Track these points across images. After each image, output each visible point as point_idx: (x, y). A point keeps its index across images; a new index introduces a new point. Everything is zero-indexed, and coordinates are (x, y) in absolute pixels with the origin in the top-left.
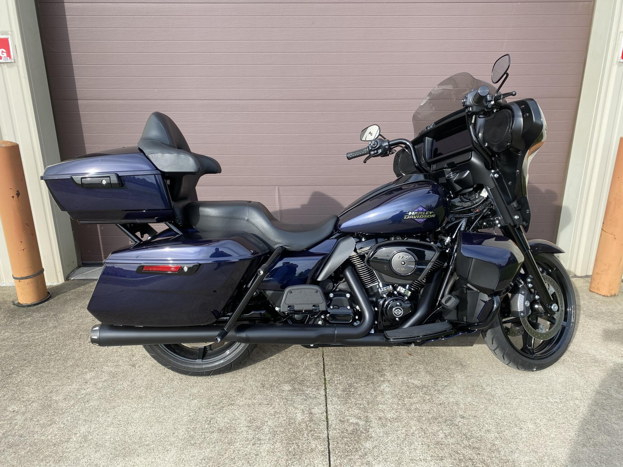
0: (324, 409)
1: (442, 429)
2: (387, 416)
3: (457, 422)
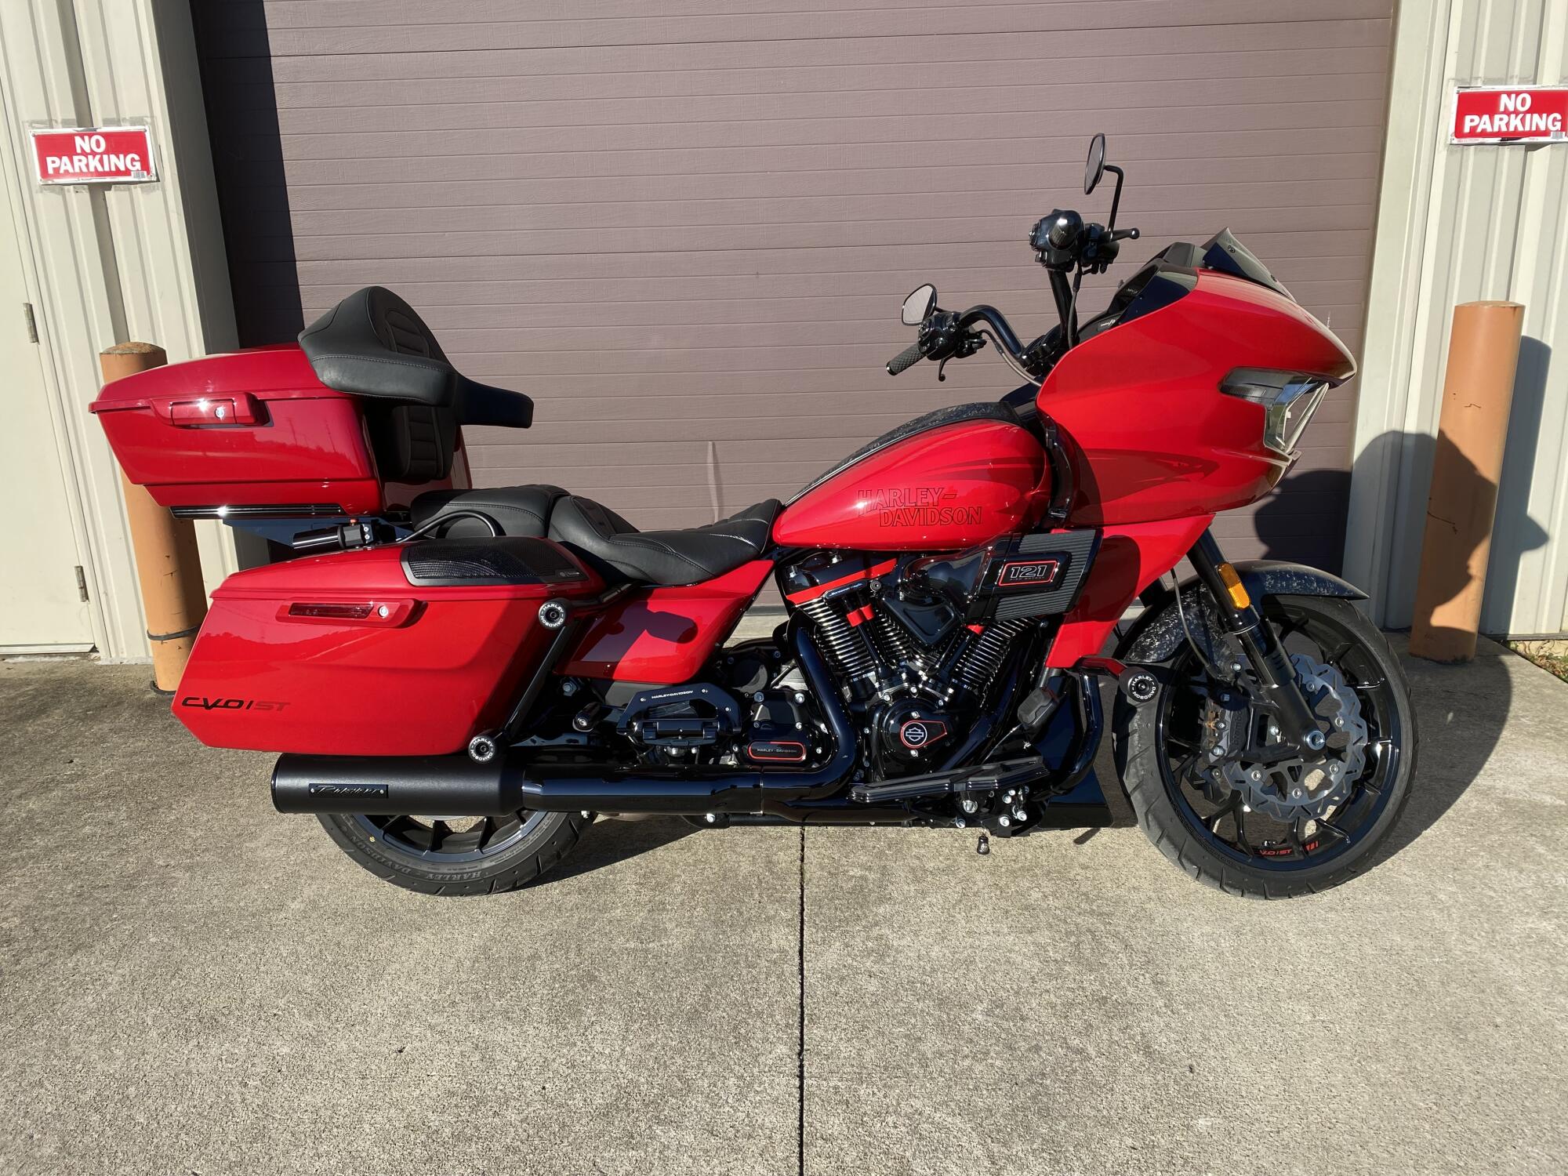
0: (798, 854)
1: (1039, 886)
2: (927, 866)
3: (1071, 876)
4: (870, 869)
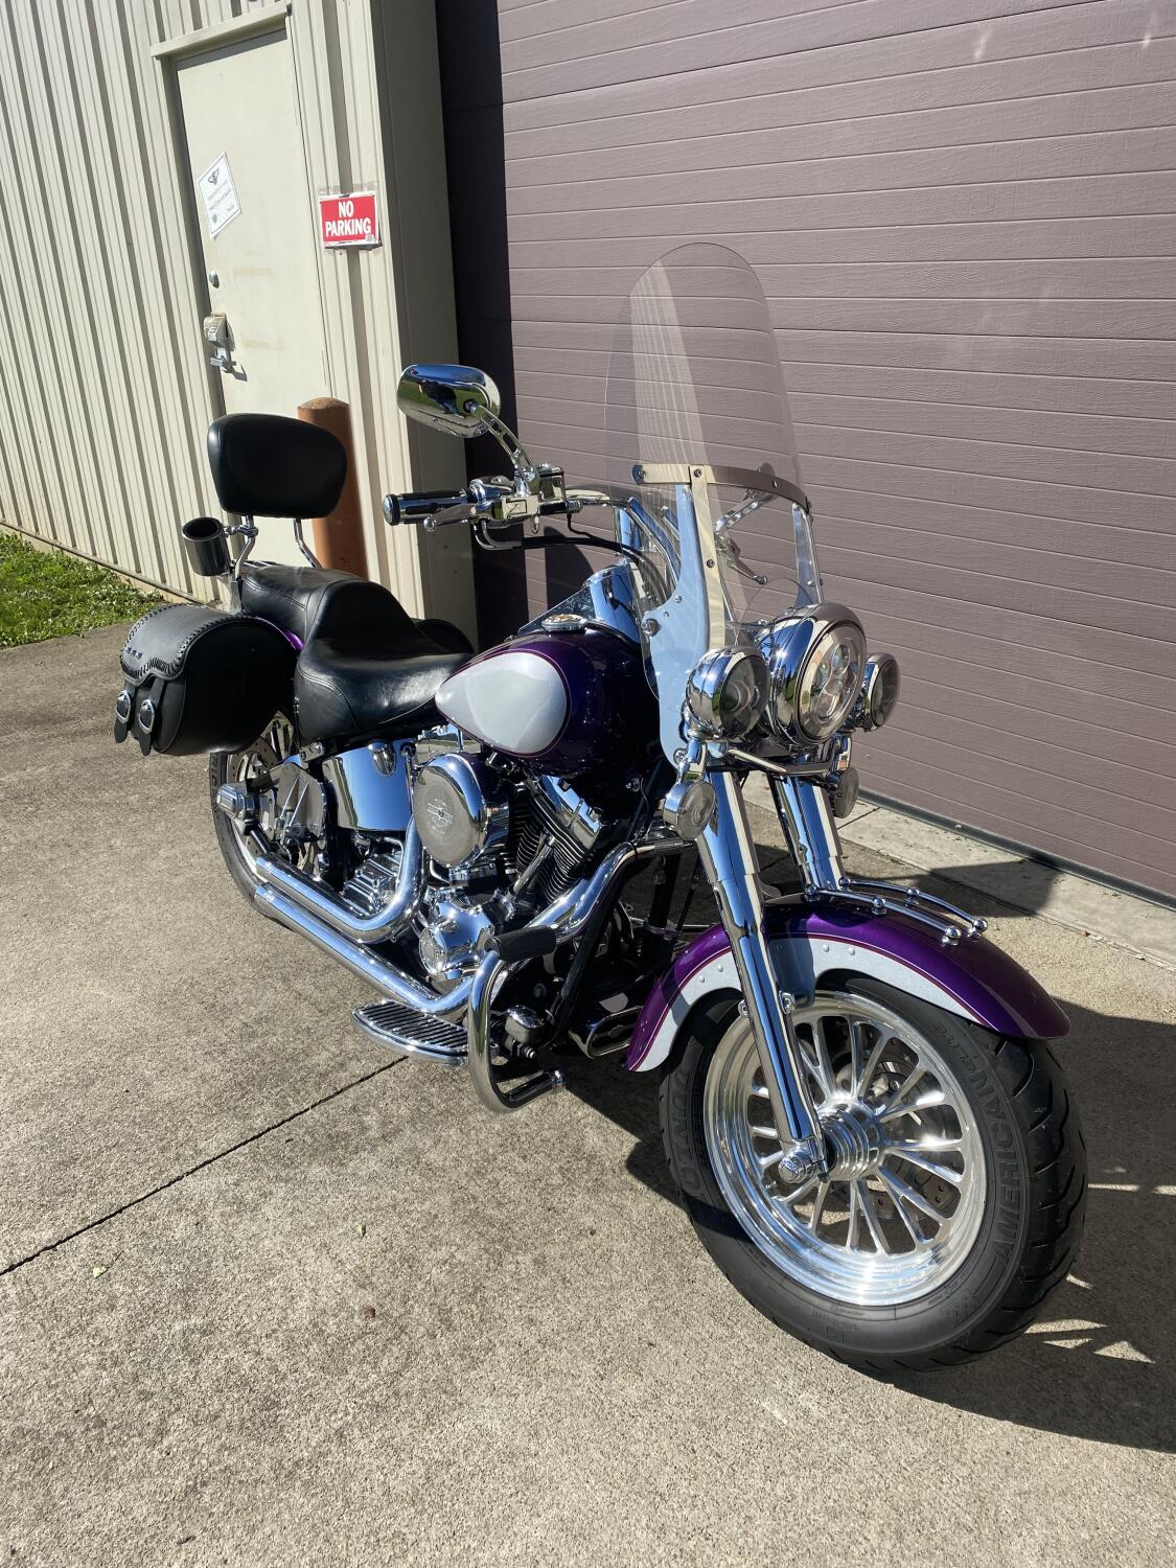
0: (371, 1072)
1: (462, 1247)
2: (427, 1155)
3: (509, 1260)
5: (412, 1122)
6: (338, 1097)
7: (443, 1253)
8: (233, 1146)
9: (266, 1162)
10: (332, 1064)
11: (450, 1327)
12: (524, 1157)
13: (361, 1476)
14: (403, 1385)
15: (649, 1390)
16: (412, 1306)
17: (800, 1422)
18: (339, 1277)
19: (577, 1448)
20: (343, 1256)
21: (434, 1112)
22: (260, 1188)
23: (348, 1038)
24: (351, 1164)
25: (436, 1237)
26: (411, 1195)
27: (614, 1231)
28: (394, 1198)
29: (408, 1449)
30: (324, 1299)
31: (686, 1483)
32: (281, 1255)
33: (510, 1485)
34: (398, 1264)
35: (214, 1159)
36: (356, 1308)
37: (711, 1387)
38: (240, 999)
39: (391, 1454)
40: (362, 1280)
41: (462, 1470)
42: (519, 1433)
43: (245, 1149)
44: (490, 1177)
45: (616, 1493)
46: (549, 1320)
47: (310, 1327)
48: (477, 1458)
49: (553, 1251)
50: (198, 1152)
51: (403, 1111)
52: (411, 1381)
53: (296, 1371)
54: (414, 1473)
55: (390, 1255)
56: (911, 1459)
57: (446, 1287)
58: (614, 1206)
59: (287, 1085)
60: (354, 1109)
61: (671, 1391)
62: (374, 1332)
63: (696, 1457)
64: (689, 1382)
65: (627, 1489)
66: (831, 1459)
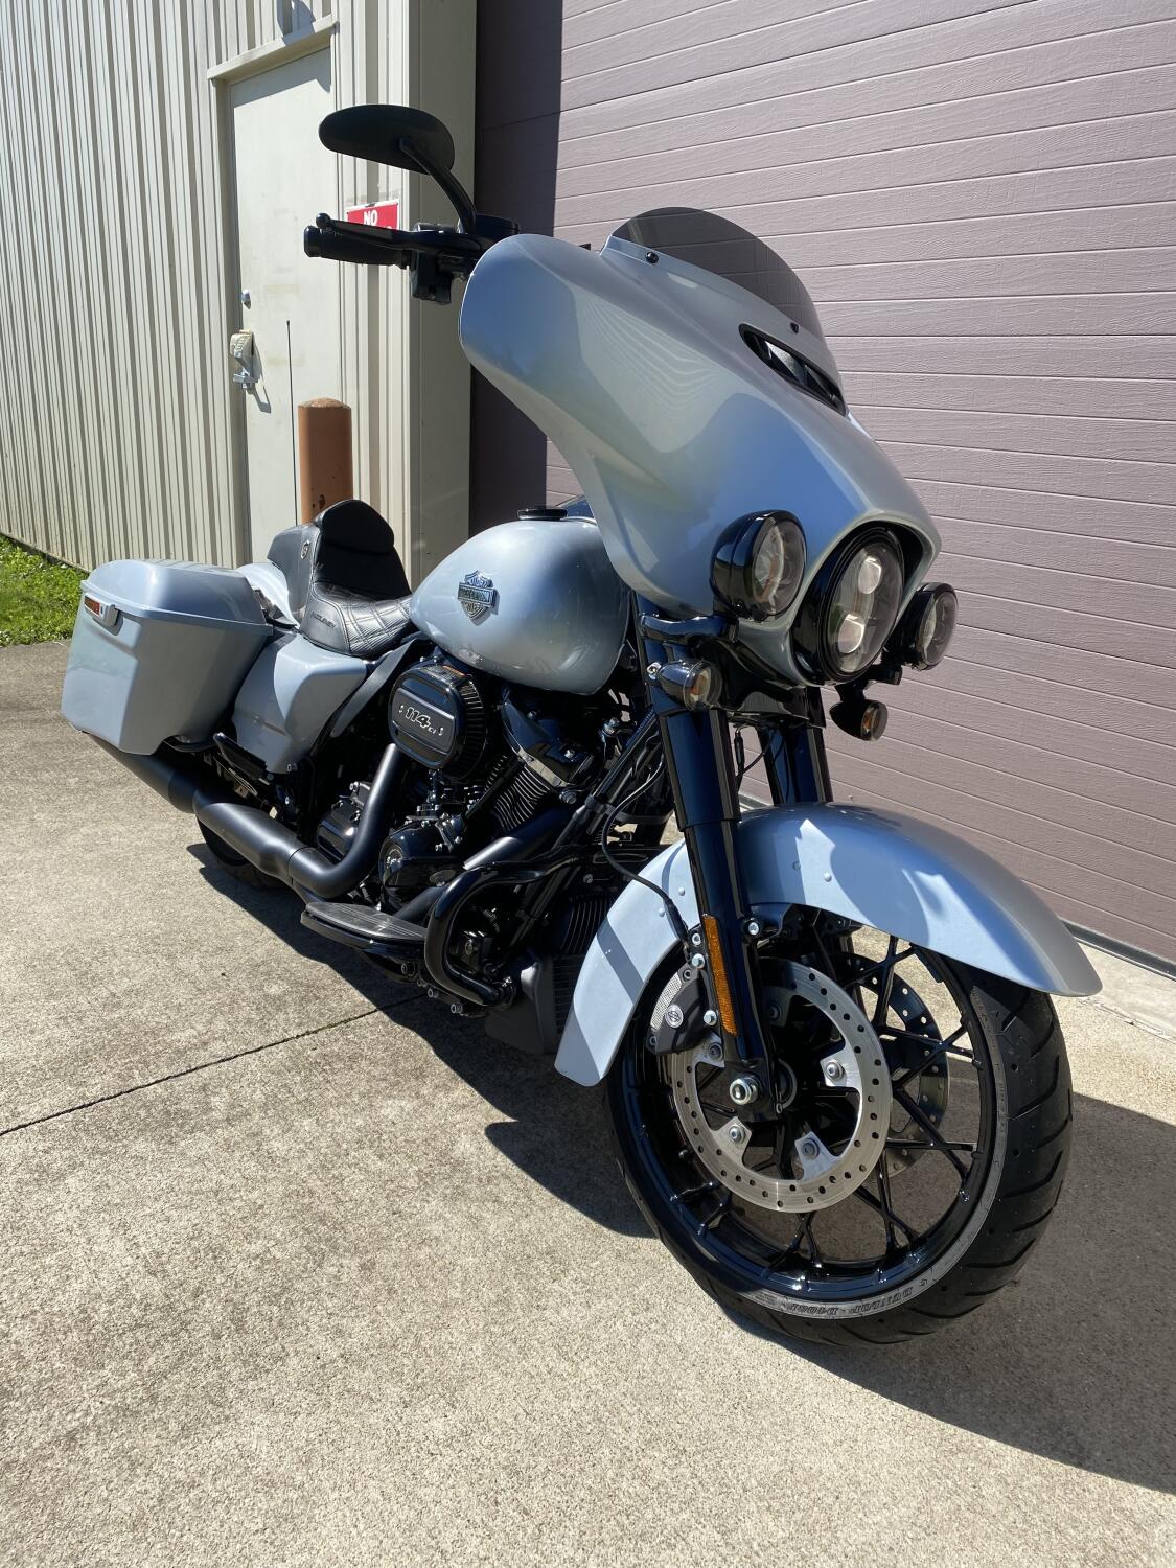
4: (233, 1107)
5: (264, 1108)
6: (189, 1074)
7: (256, 1247)
8: (56, 1112)
9: (86, 1131)
10: (195, 1041)
11: (240, 1326)
12: (381, 1157)
13: (81, 1488)
14: (164, 1389)
15: (459, 1425)
16: (203, 1301)
17: (636, 1483)
18: (129, 1261)
19: (352, 1485)
20: (141, 1239)
21: (292, 1100)
22: (71, 1158)
23: (220, 1018)
24: (183, 1143)
25: (255, 1229)
26: (240, 1182)
27: (463, 1242)
28: (219, 1183)
29: (148, 1463)
30: (104, 1283)
31: (476, 1541)
32: (70, 1230)
33: (259, 1520)
34: (202, 1253)
35: (30, 1124)
36: (138, 1297)
37: (537, 1429)
38: (116, 970)
39: (125, 1466)
40: (154, 1266)
41: (204, 1494)
42: (288, 1459)
43: (70, 1116)
44: (334, 1172)
45: (387, 1542)
46: (360, 1331)
47: (76, 1312)
48: (228, 1482)
49: (384, 1258)
50: (15, 1115)
51: (258, 1095)
52: (178, 1383)
53: (43, 1360)
54: (146, 1492)
55: (195, 1243)
56: (766, 1542)
57: (249, 1283)
58: (471, 1217)
59: (137, 1057)
60: (204, 1088)
61: (487, 1429)
62: (149, 1326)
63: (498, 1511)
64: (510, 1420)
65: (401, 1540)
66: (665, 1532)
